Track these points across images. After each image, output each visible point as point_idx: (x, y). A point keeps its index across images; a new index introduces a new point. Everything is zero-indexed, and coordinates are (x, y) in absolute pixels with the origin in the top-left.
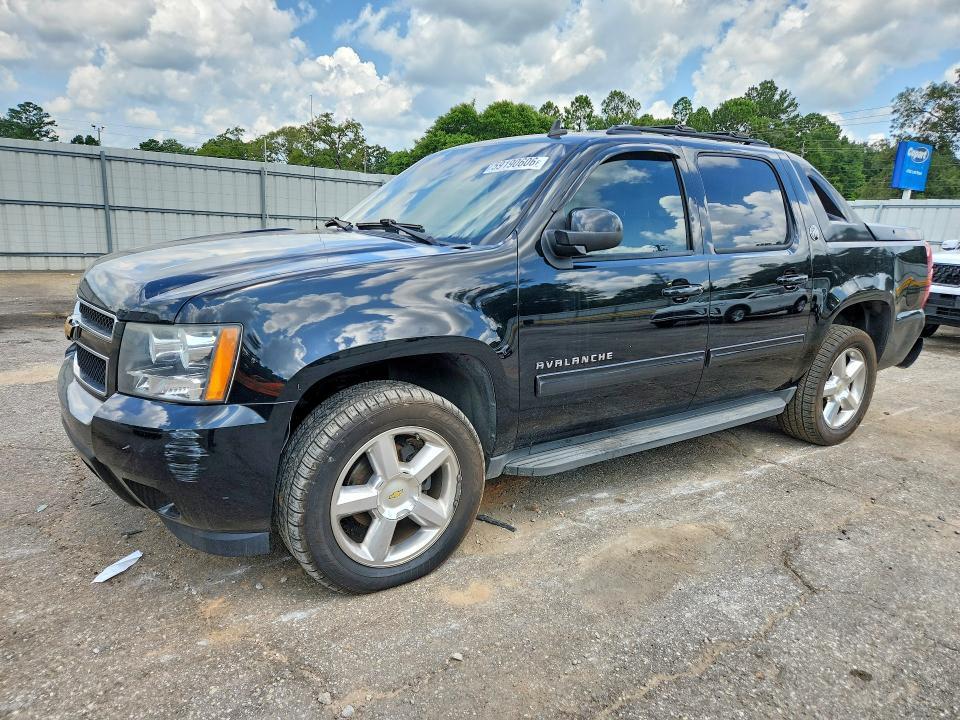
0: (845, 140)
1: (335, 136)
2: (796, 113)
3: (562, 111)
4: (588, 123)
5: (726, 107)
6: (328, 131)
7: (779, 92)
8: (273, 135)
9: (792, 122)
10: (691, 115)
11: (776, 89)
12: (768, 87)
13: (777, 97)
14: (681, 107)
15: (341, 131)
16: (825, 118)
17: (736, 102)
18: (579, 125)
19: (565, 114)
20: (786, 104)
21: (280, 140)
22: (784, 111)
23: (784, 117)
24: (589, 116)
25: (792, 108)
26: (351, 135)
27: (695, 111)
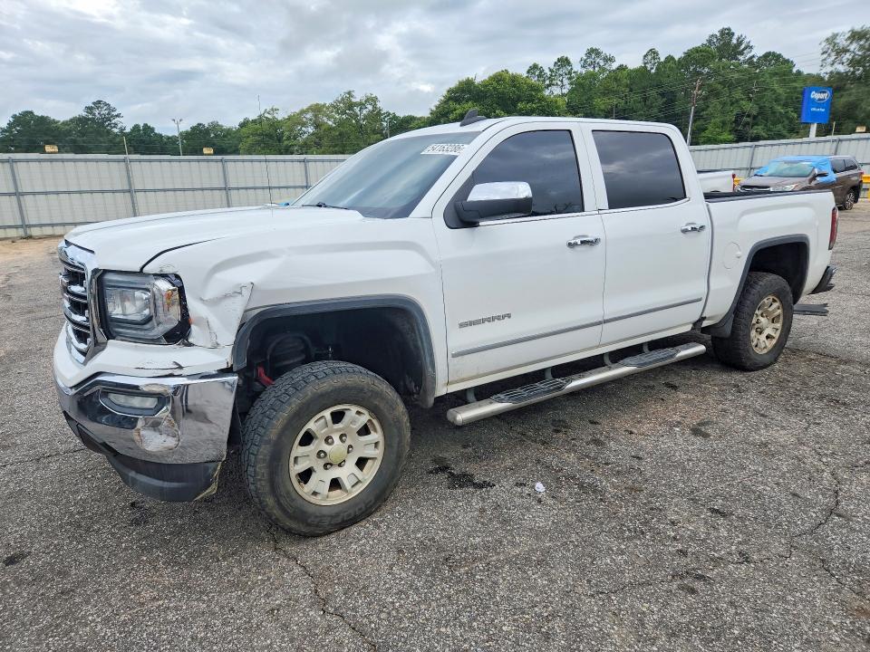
0: (799, 73)
1: (357, 109)
2: (751, 54)
3: (547, 71)
4: (569, 79)
5: (688, 55)
6: (351, 106)
7: (735, 37)
8: (303, 112)
9: (750, 61)
10: (659, 63)
11: (733, 34)
12: (726, 33)
13: (734, 41)
14: (650, 57)
15: (362, 105)
16: (780, 55)
17: (697, 50)
18: (562, 81)
19: (549, 73)
20: (743, 47)
21: (309, 115)
22: (741, 53)
23: (741, 58)
24: (570, 73)
25: (748, 50)
26: (370, 108)
27: (662, 60)
